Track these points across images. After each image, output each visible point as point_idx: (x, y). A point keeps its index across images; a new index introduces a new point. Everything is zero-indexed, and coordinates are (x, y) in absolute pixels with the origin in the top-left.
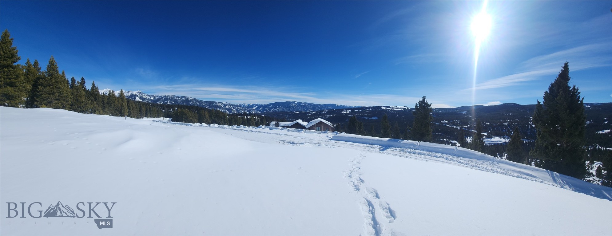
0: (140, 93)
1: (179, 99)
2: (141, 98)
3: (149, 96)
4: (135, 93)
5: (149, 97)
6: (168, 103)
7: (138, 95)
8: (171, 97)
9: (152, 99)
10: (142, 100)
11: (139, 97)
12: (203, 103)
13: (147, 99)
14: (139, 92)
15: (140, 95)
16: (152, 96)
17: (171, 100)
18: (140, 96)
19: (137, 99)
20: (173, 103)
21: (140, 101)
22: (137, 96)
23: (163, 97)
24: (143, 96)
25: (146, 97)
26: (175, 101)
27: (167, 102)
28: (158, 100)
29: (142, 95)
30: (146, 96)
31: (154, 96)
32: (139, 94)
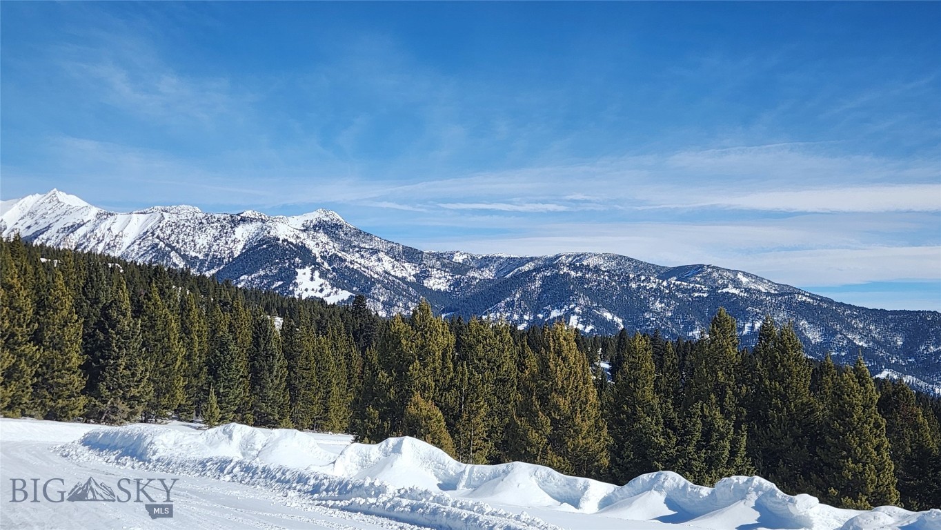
0: (331, 229)
1: (657, 293)
2: (342, 276)
3: (411, 255)
4: (286, 229)
5: (408, 271)
6: (573, 320)
7: (318, 244)
8: (597, 270)
9: (438, 282)
10: (345, 295)
11: (317, 266)
12: (850, 328)
13: (388, 282)
14: (320, 226)
15: (333, 248)
16: (439, 256)
17: (600, 296)
18: (332, 259)
19: (308, 284)
20: (612, 324)
21: (331, 300)
22: (306, 256)
23: (537, 270)
24: (355, 260)
25: (387, 264)
26: (631, 305)
27: (567, 317)
28: (493, 294)
29: (347, 246)
30: (386, 258)
31: (458, 259)
32: (323, 237)
